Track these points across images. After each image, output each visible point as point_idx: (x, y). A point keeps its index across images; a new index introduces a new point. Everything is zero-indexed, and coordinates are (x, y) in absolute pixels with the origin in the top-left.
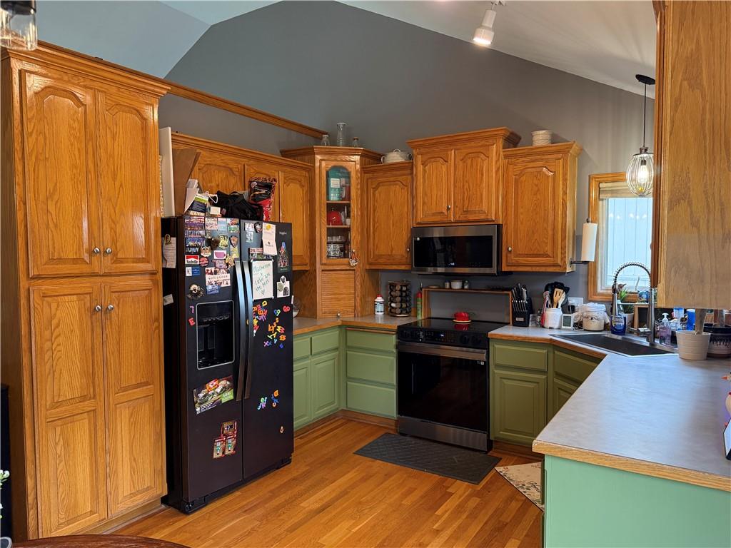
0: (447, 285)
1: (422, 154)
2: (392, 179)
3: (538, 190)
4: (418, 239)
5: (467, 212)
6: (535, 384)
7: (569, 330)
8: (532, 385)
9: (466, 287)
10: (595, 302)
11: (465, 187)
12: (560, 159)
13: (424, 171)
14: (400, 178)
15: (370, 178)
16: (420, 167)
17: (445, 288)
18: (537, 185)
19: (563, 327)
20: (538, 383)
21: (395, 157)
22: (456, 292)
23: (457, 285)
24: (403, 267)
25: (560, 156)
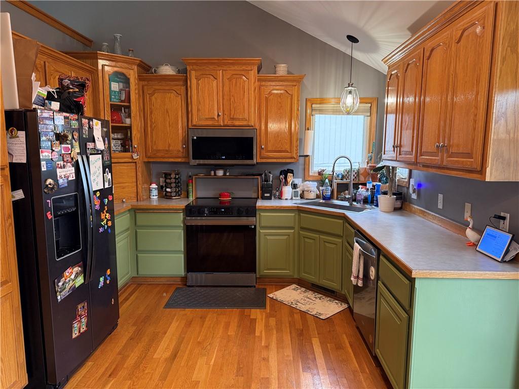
0: (213, 173)
1: (195, 70)
2: (167, 88)
3: (282, 107)
4: (195, 138)
5: (233, 119)
6: (287, 236)
7: (298, 199)
8: (285, 237)
9: (228, 174)
10: (309, 181)
11: (231, 100)
12: (295, 86)
13: (198, 84)
14: (174, 88)
15: (146, 85)
16: (194, 81)
17: (210, 176)
18: (280, 103)
19: (294, 198)
20: (289, 235)
21: (167, 70)
22: (220, 178)
23: (220, 173)
24: (179, 160)
25: (295, 84)
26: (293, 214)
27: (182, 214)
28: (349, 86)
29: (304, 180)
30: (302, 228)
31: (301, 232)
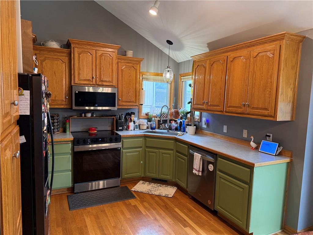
0: (83, 115)
1: (77, 48)
2: (55, 57)
3: (131, 75)
4: (77, 92)
5: (102, 81)
6: (138, 152)
9: (95, 116)
10: (142, 119)
11: (102, 69)
13: (79, 57)
14: (60, 58)
15: (38, 54)
16: (76, 55)
17: (82, 117)
18: (130, 73)
19: (135, 129)
22: (89, 118)
23: (89, 115)
26: (142, 139)
27: (71, 144)
28: (168, 68)
29: (139, 118)
30: (147, 147)
31: (146, 149)
